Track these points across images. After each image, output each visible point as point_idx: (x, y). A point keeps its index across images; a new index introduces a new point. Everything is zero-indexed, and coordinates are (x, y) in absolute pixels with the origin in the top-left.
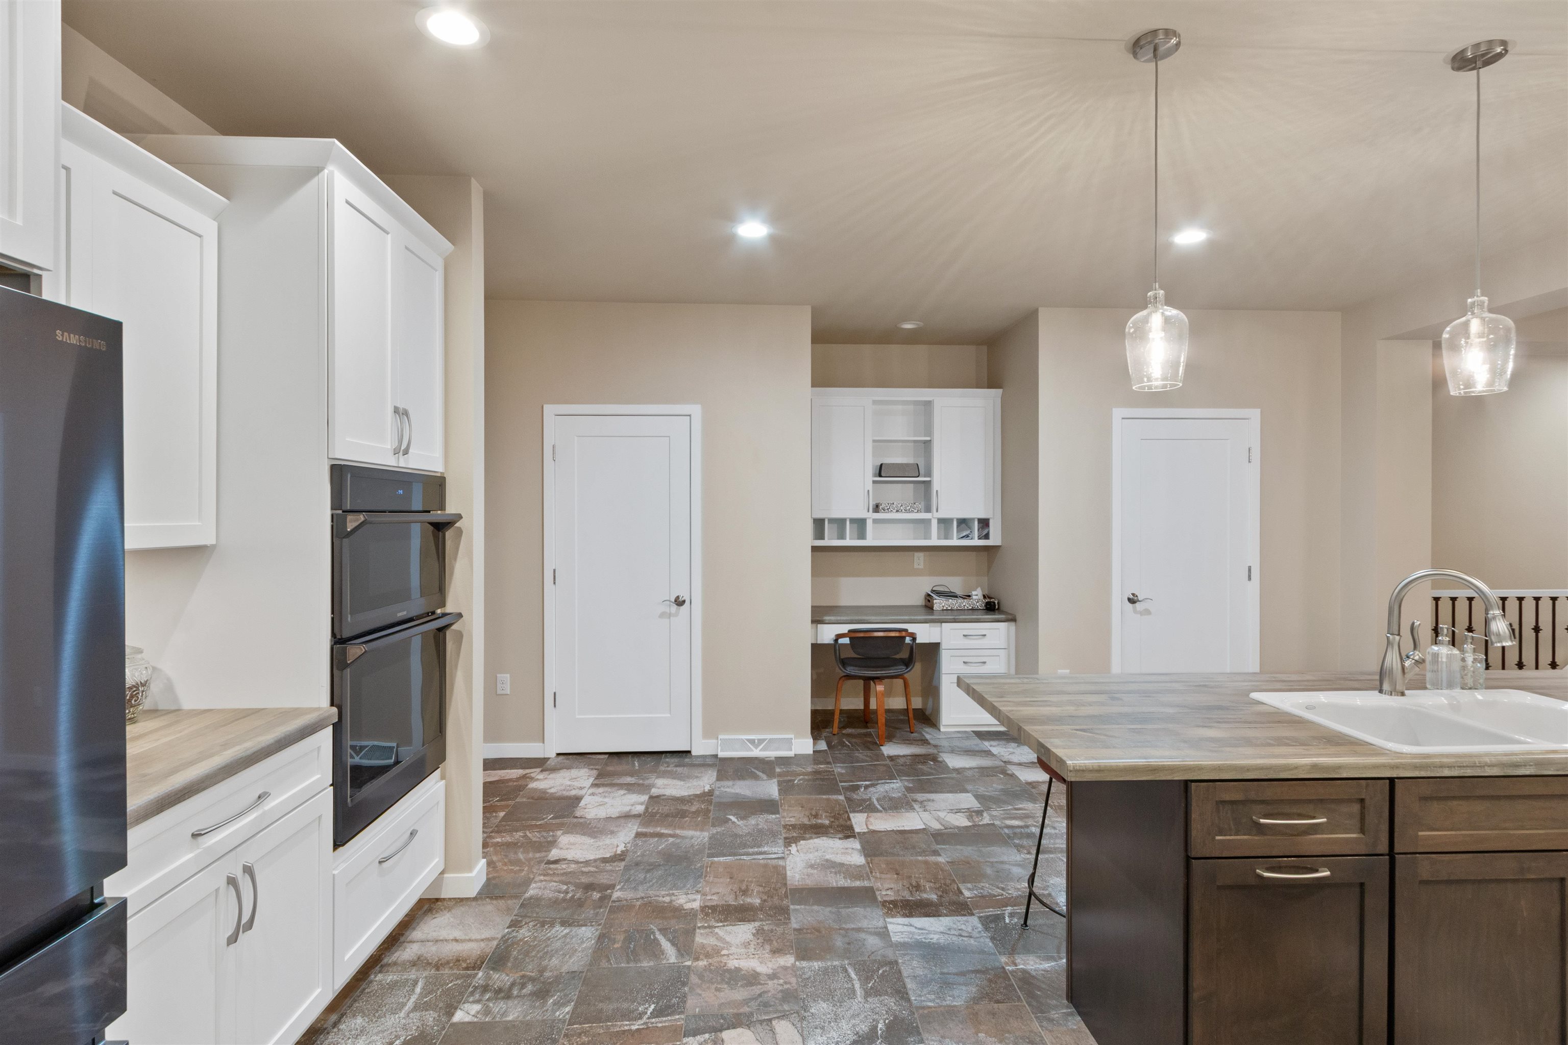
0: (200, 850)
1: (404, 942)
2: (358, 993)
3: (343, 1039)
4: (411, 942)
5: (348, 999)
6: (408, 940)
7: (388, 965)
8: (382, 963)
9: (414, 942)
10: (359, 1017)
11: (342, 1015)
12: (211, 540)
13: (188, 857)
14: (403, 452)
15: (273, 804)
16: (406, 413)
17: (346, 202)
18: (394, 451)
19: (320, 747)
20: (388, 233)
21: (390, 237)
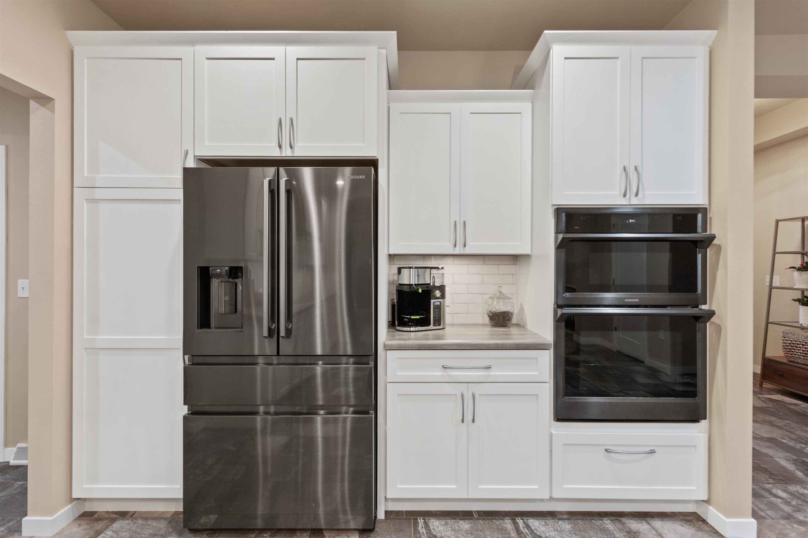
0: (445, 374)
1: (645, 520)
2: (588, 518)
3: (552, 526)
4: (649, 524)
5: (582, 516)
6: (649, 521)
7: (620, 521)
8: (620, 518)
9: (650, 525)
10: (570, 526)
11: (569, 519)
12: (528, 252)
13: (438, 374)
14: (634, 195)
15: (495, 373)
16: (636, 169)
17: (566, 58)
18: (622, 196)
19: (537, 358)
20: (617, 58)
21: (619, 60)
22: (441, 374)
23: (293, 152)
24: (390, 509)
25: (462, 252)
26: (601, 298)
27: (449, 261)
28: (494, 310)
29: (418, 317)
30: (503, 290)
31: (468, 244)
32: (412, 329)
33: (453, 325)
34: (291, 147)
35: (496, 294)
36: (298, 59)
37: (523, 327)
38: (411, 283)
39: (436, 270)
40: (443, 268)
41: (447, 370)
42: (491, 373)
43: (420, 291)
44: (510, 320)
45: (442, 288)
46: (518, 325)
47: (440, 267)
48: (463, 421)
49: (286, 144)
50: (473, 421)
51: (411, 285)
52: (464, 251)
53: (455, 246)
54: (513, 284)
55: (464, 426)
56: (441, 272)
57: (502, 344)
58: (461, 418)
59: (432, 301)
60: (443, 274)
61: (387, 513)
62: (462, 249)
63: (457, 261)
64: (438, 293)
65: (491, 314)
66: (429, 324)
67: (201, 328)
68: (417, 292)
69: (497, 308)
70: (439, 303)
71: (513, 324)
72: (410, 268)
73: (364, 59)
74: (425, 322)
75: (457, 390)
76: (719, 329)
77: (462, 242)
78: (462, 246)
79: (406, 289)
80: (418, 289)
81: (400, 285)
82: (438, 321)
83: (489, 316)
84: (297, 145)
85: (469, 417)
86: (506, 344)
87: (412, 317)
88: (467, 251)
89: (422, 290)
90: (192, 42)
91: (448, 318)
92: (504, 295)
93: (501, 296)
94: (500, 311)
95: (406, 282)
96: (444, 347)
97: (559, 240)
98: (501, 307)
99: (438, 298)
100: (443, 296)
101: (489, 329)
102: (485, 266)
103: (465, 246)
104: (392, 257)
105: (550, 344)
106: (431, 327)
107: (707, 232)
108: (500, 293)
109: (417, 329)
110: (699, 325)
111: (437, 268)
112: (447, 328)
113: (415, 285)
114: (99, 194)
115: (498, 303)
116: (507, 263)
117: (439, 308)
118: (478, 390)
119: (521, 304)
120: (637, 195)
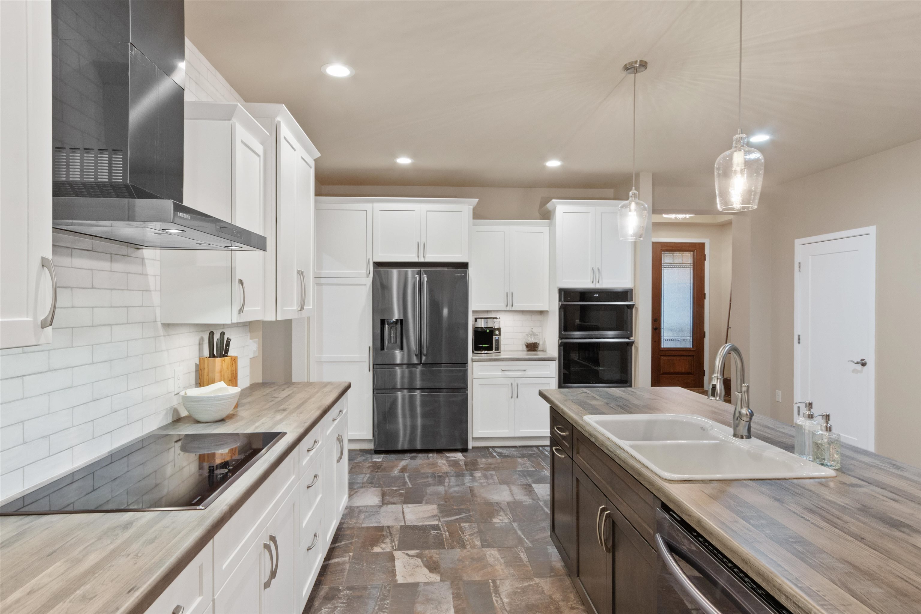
0: (503, 374)
12: (548, 309)
13: (499, 374)
14: (597, 282)
15: (529, 373)
16: (598, 269)
17: (564, 212)
18: (592, 282)
19: (549, 365)
20: (589, 213)
21: (590, 214)
22: (500, 373)
23: (425, 259)
24: (474, 446)
25: (511, 309)
26: (573, 334)
27: (503, 313)
28: (529, 342)
29: (486, 346)
30: (534, 330)
31: (515, 304)
32: (483, 352)
33: (505, 351)
34: (424, 257)
35: (529, 333)
36: (427, 211)
37: (545, 352)
38: (483, 327)
39: (496, 319)
40: (499, 318)
41: (504, 371)
42: (526, 373)
43: (488, 331)
44: (537, 347)
45: (499, 329)
46: (543, 351)
47: (498, 318)
48: (512, 397)
49: (421, 255)
50: (517, 397)
51: (482, 328)
52: (512, 308)
53: (507, 306)
54: (540, 327)
55: (512, 400)
56: (498, 320)
57: (532, 358)
58: (511, 396)
59: (494, 337)
60: (499, 321)
61: (473, 447)
62: (511, 308)
63: (507, 314)
64: (497, 332)
65: (527, 344)
66: (492, 350)
67: (381, 350)
68: (486, 332)
69: (531, 341)
70: (498, 338)
71: (540, 351)
72: (482, 318)
73: (461, 211)
74: (490, 348)
75: (509, 381)
76: (637, 349)
77: (511, 304)
78: (511, 306)
79: (480, 330)
80: (487, 330)
81: (476, 328)
82: (497, 348)
83: (526, 345)
84: (427, 255)
85: (515, 395)
86: (534, 358)
87: (483, 346)
88: (514, 308)
89: (489, 331)
90: (372, 202)
91: (502, 347)
92: (534, 333)
93: (533, 334)
94: (531, 342)
95: (480, 326)
96: (502, 360)
97: (560, 305)
98: (532, 340)
99: (497, 335)
100: (500, 334)
101: (526, 353)
102: (523, 316)
103: (512, 306)
104: (474, 312)
105: (556, 358)
106: (494, 351)
107: (632, 301)
108: (532, 332)
109: (486, 352)
110: (629, 348)
111: (496, 318)
112: (502, 352)
113: (485, 328)
114: (323, 281)
115: (531, 338)
116: (536, 314)
117: (498, 341)
118: (520, 381)
119: (544, 338)
120: (598, 282)
